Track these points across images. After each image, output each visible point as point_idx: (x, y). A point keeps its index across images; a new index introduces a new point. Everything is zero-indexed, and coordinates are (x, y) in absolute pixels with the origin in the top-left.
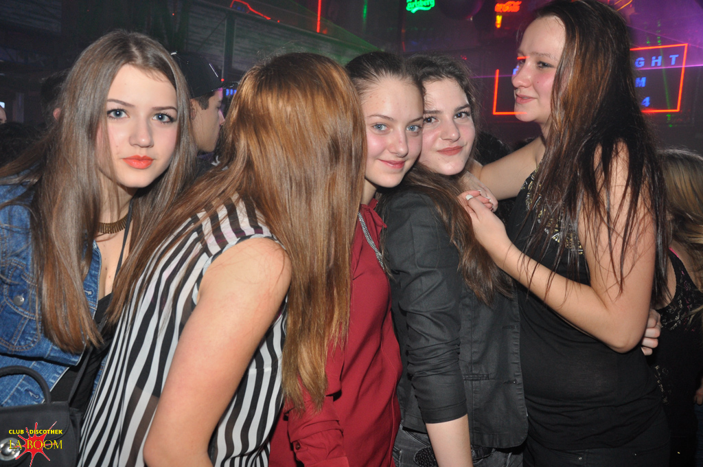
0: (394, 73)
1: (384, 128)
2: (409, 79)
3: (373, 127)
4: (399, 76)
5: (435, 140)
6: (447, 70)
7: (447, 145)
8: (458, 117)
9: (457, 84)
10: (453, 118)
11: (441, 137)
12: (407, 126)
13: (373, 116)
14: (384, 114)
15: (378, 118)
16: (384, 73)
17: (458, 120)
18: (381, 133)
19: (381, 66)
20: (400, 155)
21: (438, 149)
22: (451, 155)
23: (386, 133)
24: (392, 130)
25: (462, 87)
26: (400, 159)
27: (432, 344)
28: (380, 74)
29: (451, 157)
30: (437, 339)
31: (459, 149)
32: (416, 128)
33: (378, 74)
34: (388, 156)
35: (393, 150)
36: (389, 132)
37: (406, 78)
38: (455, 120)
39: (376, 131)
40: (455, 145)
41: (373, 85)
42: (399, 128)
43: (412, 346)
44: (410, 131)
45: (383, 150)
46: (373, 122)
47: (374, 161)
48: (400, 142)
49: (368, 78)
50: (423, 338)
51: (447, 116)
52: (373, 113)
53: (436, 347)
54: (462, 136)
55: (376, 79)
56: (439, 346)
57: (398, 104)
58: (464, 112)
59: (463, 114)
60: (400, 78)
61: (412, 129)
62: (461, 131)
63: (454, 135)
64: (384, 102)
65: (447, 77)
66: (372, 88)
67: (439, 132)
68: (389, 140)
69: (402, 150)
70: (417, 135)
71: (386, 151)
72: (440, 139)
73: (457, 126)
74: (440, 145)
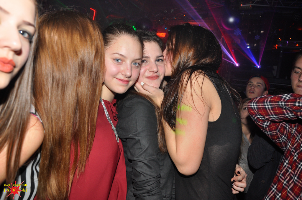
0: (129, 33)
1: (120, 61)
2: (136, 38)
3: (114, 60)
4: (131, 35)
5: (145, 71)
6: (153, 37)
7: (151, 74)
8: (157, 61)
9: (158, 45)
10: (155, 61)
11: (148, 70)
12: (132, 62)
13: (115, 53)
14: (121, 53)
15: (117, 55)
16: (123, 32)
17: (157, 63)
18: (118, 63)
19: (123, 29)
20: (127, 76)
21: (146, 76)
22: (153, 80)
23: (121, 64)
24: (124, 63)
25: (160, 47)
26: (126, 79)
27: (148, 178)
28: (122, 33)
29: (153, 81)
30: (150, 176)
31: (157, 77)
32: (137, 64)
33: (120, 33)
34: (120, 76)
35: (123, 73)
36: (123, 64)
37: (135, 37)
38: (156, 62)
39: (116, 62)
40: (155, 74)
41: (117, 38)
42: (128, 62)
43: (137, 180)
44: (134, 65)
45: (118, 73)
46: (114, 57)
47: (113, 78)
48: (128, 69)
49: (114, 34)
50: (142, 175)
51: (152, 59)
52: (115, 52)
53: (149, 180)
54: (159, 71)
55: (119, 35)
56: (151, 180)
57: (129, 49)
58: (161, 59)
59: (160, 60)
60: (132, 36)
61: (135, 64)
62: (159, 68)
63: (155, 70)
64: (121, 47)
65: (153, 41)
66: (116, 39)
67: (148, 67)
68: (122, 68)
69: (128, 74)
70: (137, 68)
71: (120, 73)
72: (148, 71)
73: (157, 65)
74: (148, 74)
